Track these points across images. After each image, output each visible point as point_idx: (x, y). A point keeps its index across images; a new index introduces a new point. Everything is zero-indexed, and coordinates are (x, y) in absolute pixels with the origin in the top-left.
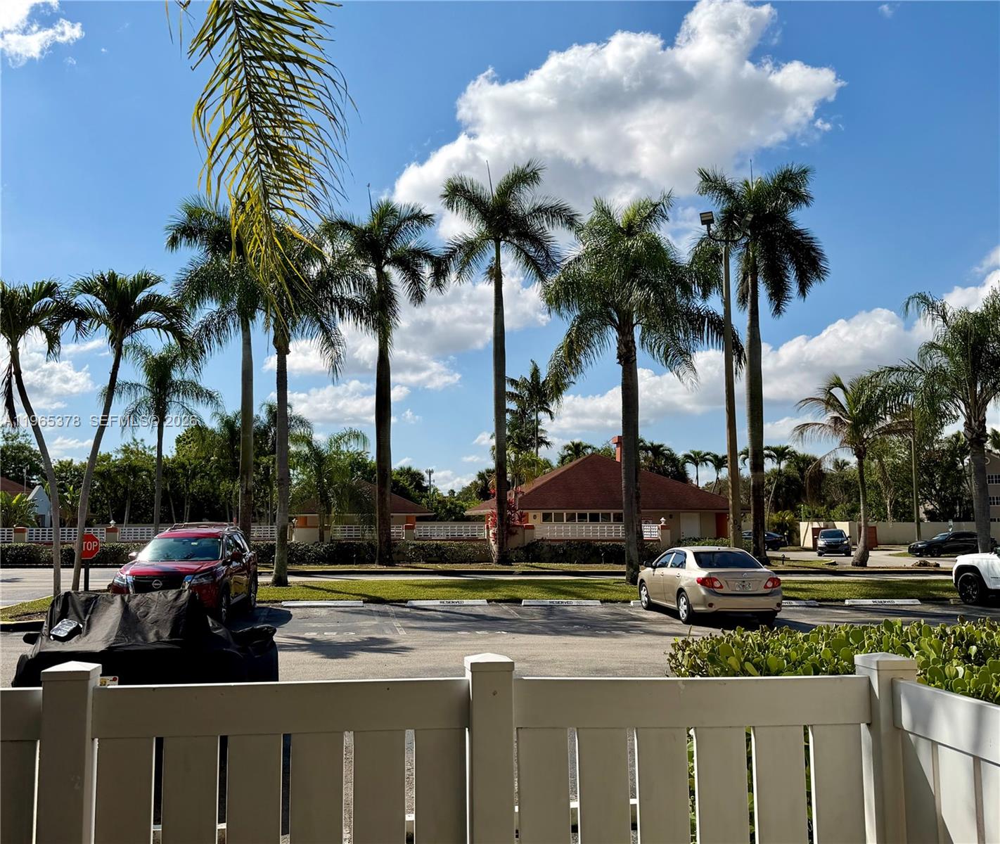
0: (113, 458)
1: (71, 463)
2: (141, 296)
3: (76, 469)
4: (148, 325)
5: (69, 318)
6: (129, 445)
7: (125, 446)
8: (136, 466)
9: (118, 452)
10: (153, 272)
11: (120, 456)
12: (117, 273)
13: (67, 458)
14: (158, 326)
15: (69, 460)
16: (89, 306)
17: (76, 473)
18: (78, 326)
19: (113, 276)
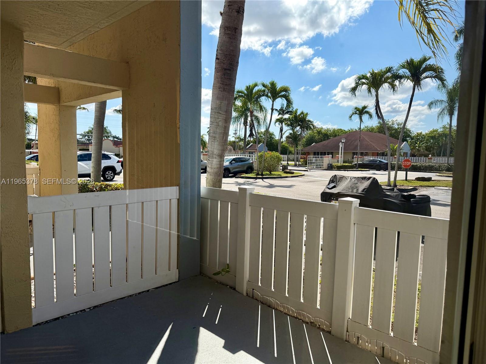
0: (439, 131)
1: (421, 133)
2: (424, 66)
3: (423, 135)
4: (426, 77)
5: (397, 79)
6: (445, 125)
7: (444, 126)
8: (446, 134)
9: (440, 128)
10: (427, 55)
11: (442, 130)
12: (413, 58)
13: (419, 132)
14: (431, 77)
15: (421, 132)
16: (403, 74)
17: (423, 137)
18: (400, 81)
19: (412, 60)
